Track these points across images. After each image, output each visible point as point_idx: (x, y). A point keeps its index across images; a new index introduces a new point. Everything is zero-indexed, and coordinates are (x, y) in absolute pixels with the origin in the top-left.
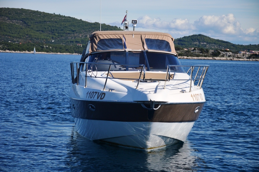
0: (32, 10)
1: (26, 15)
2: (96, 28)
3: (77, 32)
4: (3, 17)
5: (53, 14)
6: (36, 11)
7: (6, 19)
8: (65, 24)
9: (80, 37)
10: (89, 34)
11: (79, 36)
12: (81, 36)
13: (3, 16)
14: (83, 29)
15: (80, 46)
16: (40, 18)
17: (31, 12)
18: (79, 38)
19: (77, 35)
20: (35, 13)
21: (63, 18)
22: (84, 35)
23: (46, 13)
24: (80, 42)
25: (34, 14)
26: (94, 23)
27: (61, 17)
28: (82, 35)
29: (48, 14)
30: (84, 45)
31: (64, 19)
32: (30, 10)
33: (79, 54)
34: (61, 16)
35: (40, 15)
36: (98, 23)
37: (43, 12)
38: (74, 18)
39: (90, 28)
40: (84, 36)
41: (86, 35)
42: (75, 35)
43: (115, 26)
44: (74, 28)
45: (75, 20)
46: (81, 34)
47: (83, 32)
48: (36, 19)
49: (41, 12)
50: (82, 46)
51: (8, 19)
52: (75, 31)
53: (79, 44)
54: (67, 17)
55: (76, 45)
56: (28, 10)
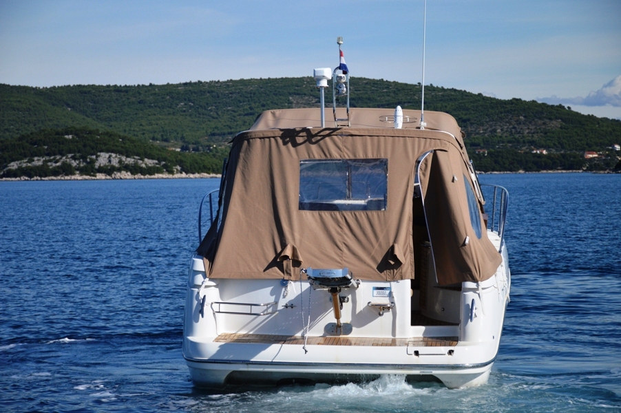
0: (368, 79)
1: (356, 90)
2: (515, 110)
3: (474, 124)
4: (307, 98)
5: (416, 85)
6: (378, 81)
7: (314, 102)
8: (446, 107)
9: (481, 134)
10: (500, 125)
11: (477, 131)
12: (482, 132)
13: (305, 94)
14: (487, 115)
15: (484, 153)
16: (389, 96)
17: (367, 83)
18: (477, 136)
19: (473, 129)
20: (376, 86)
21: (439, 92)
22: (490, 129)
23: (401, 84)
24: (482, 145)
25: (373, 86)
26: (511, 100)
27: (434, 90)
28: (485, 128)
29: (406, 85)
30: (492, 150)
31: (443, 96)
32: (365, 79)
33: (483, 172)
34: (434, 87)
35: (387, 88)
36: (520, 99)
37: (394, 82)
38: (465, 91)
39: (501, 113)
40: (490, 131)
41: (494, 127)
42: (470, 129)
43: (558, 104)
44: (466, 115)
45: (466, 96)
46: (481, 128)
47: (487, 122)
48: (379, 98)
49: (390, 82)
50: (488, 153)
51: (316, 102)
52: (469, 120)
53: (481, 149)
54: (448, 89)
55: (475, 152)
56: (360, 79)
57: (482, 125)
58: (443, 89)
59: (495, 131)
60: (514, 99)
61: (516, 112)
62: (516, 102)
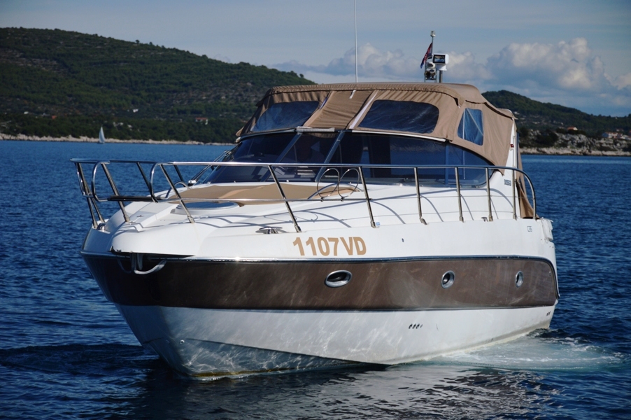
0: (81, 34)
1: (67, 46)
2: (242, 76)
3: (196, 88)
4: (10, 51)
5: (133, 43)
6: (91, 36)
7: (18, 56)
8: (166, 68)
9: (203, 100)
10: (225, 92)
11: (199, 97)
12: (204, 98)
13: (9, 48)
14: (211, 80)
15: (204, 122)
16: (102, 53)
17: (78, 38)
18: (200, 102)
19: (195, 95)
20: (89, 41)
21: (159, 51)
22: (213, 96)
23: (117, 41)
24: (204, 113)
25: (86, 42)
26: (238, 65)
27: (154, 50)
28: (209, 94)
29: (123, 42)
30: (213, 119)
31: (163, 56)
32: (77, 33)
33: (202, 143)
34: (154, 46)
35: (101, 44)
36: (248, 64)
37: (110, 38)
38: (188, 52)
39: (227, 78)
40: (214, 98)
41: (218, 94)
42: (191, 94)
43: (290, 71)
44: (188, 78)
45: (189, 57)
46: (204, 94)
47: (211, 87)
48: (91, 56)
49: (105, 38)
50: (209, 122)
51: (21, 57)
52: (191, 84)
53: (202, 117)
54: (169, 49)
55: (194, 121)
56: (72, 33)
57: (205, 90)
58: (163, 48)
59: (219, 97)
60: (242, 63)
61: (243, 78)
62: (244, 66)
